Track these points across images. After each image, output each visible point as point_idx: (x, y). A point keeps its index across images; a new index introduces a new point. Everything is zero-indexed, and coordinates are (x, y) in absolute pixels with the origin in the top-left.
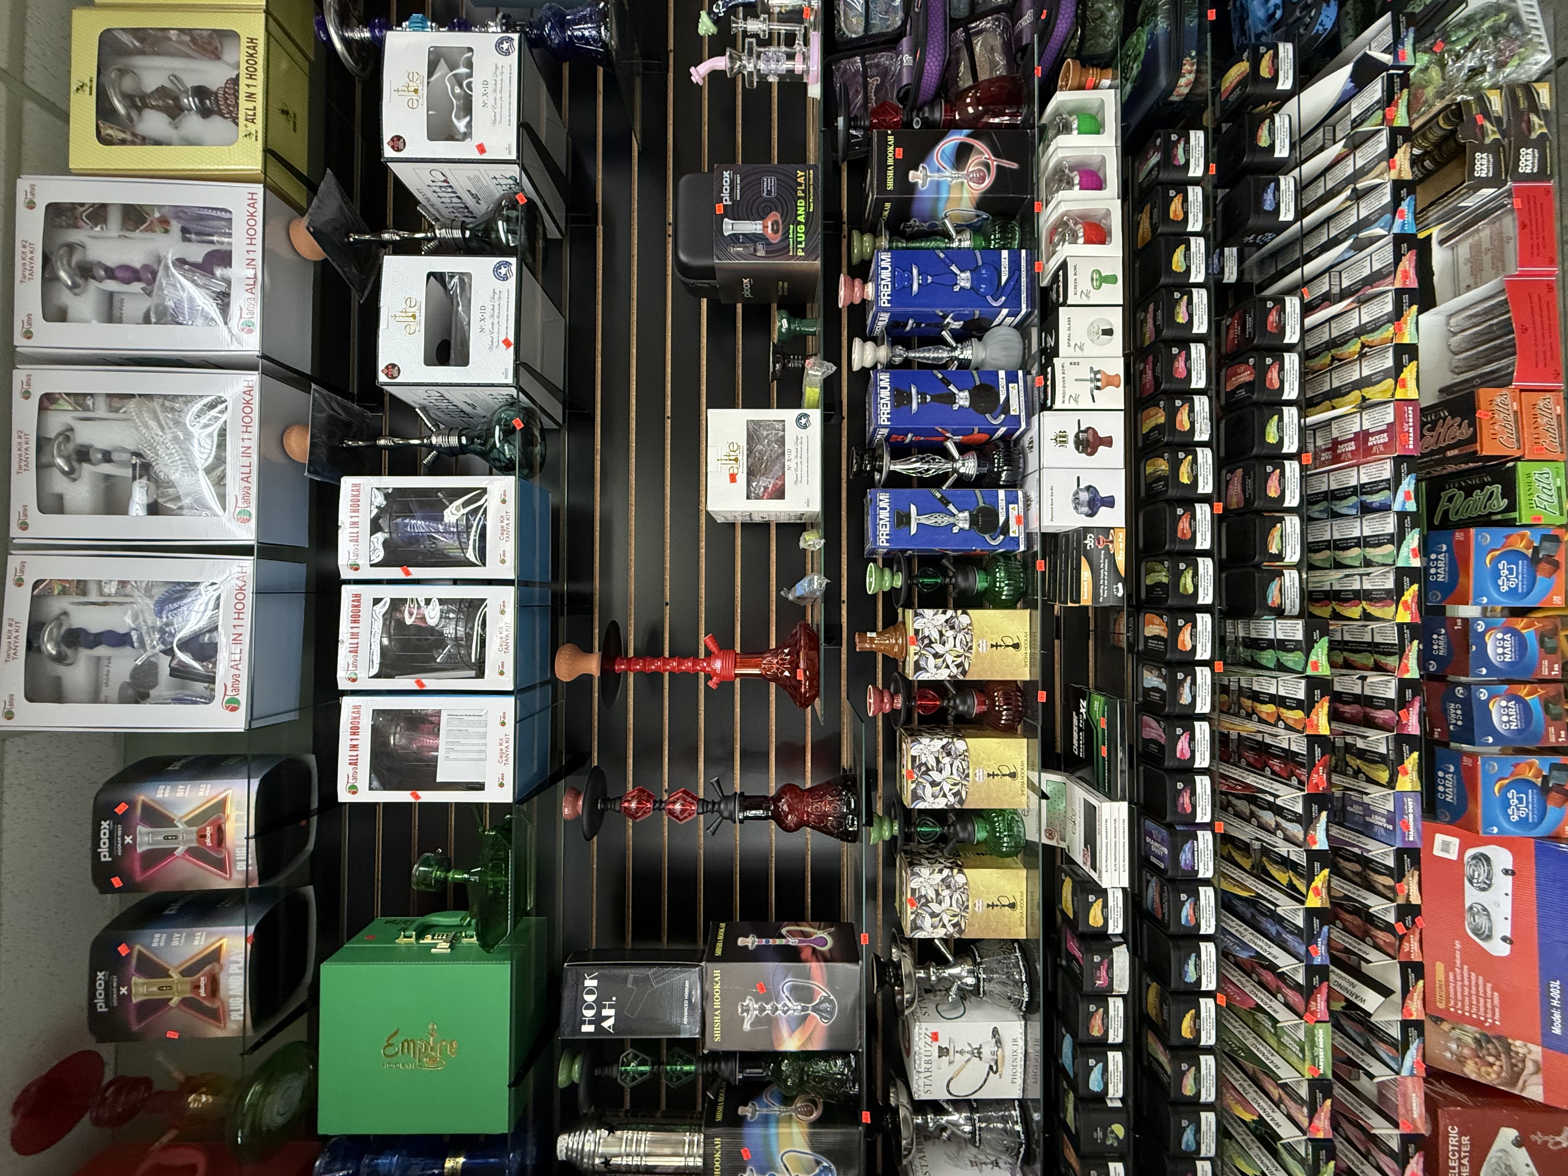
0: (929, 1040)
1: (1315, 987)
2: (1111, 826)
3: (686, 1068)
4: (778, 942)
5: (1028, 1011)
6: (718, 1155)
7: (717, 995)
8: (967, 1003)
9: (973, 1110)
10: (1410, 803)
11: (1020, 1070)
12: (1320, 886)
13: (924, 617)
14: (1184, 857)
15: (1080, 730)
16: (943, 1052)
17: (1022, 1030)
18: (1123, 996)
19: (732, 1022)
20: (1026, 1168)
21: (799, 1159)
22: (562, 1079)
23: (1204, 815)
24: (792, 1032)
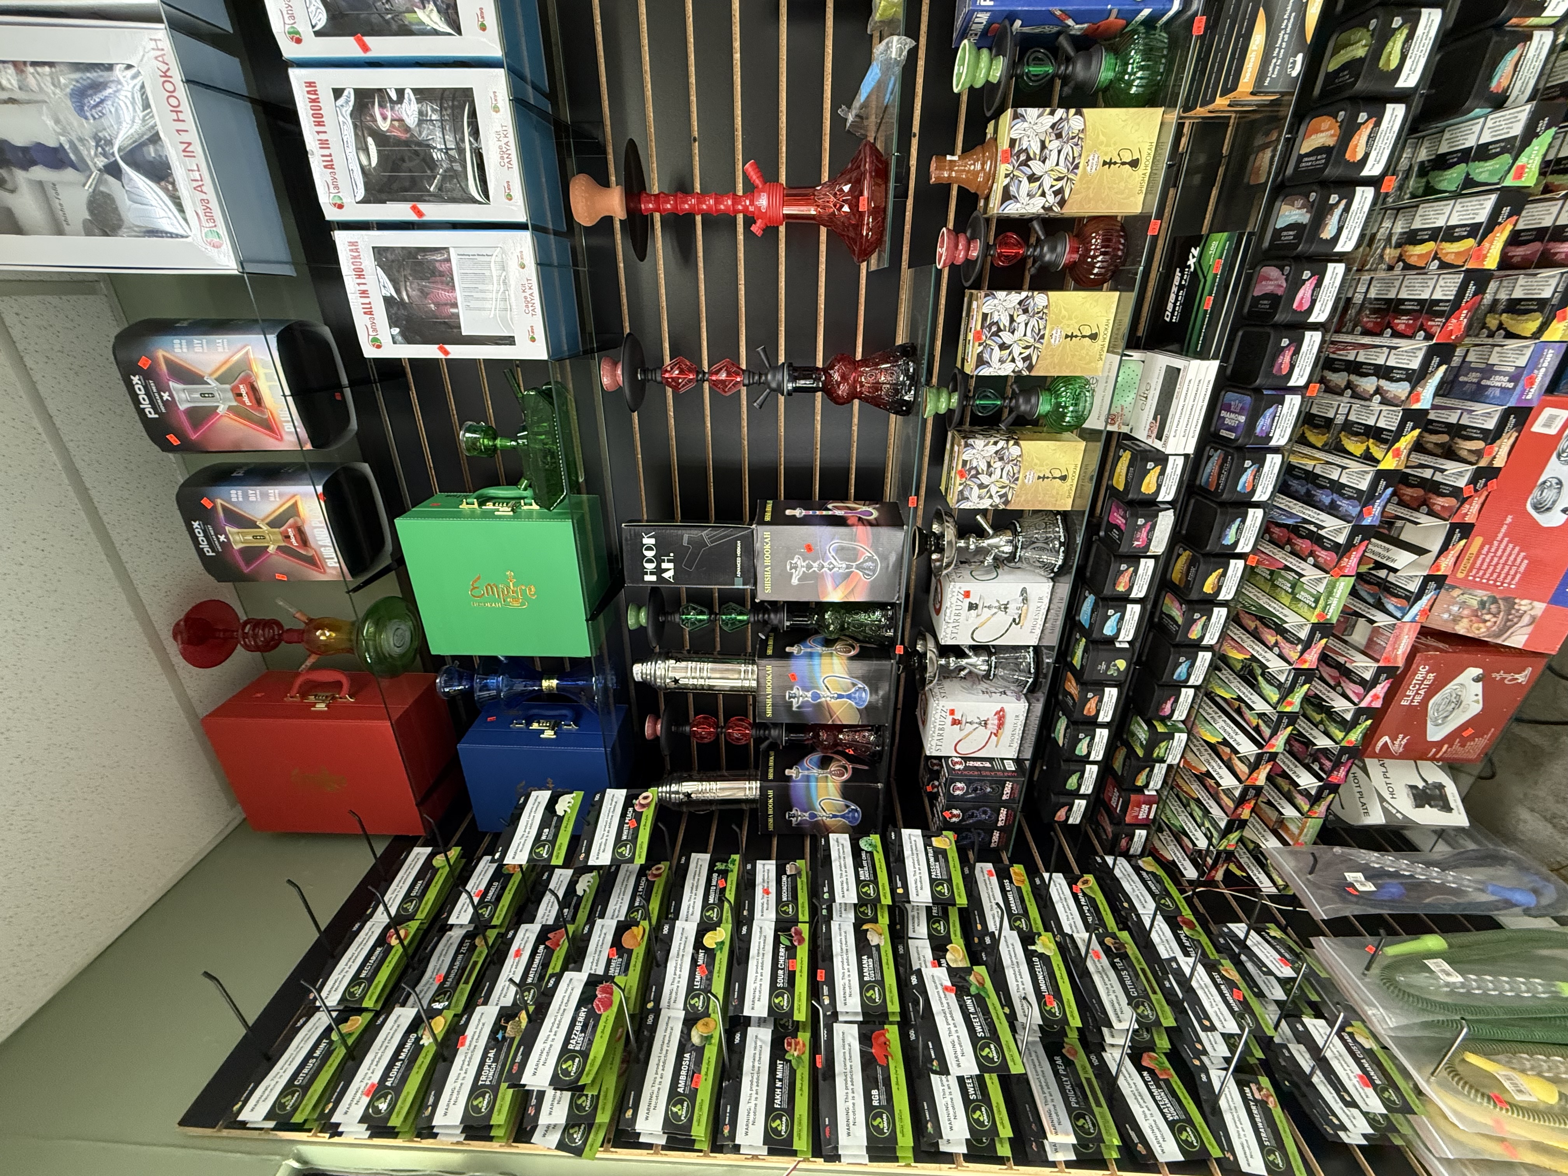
0: (961, 597)
1: (1354, 546)
2: (1193, 387)
3: (740, 618)
4: (824, 513)
5: (1056, 576)
6: (769, 677)
7: (767, 554)
8: (1000, 571)
9: (990, 654)
10: (1550, 355)
11: (1041, 623)
12: (1403, 447)
13: (1025, 120)
14: (1262, 424)
15: (1181, 287)
16: (972, 607)
17: (1049, 591)
18: (1155, 557)
19: (783, 577)
20: (1029, 696)
21: (839, 682)
22: (631, 622)
23: (1298, 379)
24: (836, 587)
